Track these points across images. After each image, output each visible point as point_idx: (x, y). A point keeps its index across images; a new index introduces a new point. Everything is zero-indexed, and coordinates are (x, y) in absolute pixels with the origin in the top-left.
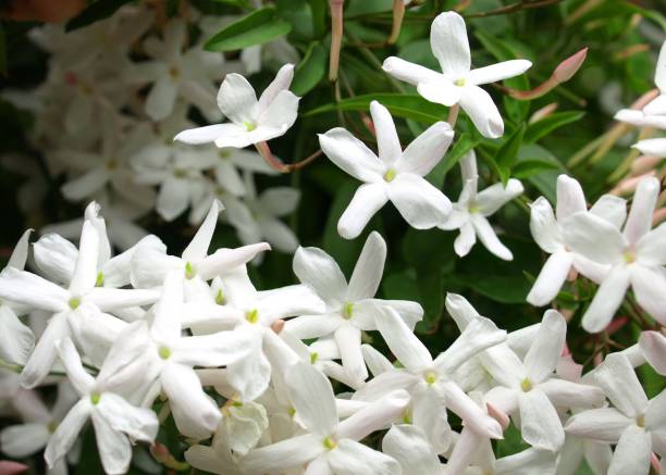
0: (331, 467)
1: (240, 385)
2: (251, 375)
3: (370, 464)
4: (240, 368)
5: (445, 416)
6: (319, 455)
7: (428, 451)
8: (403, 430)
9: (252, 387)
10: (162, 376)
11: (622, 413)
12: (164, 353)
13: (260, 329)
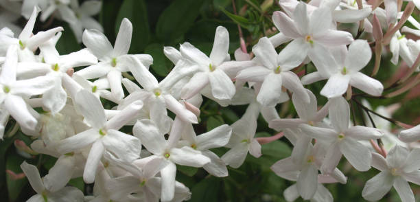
0: (104, 145)
1: (49, 105)
2: (56, 99)
3: (124, 142)
4: (49, 95)
5: (166, 113)
6: (97, 139)
7: (157, 132)
8: (144, 122)
9: (57, 105)
10: (6, 102)
11: (266, 67)
12: (7, 90)
13: (60, 73)
